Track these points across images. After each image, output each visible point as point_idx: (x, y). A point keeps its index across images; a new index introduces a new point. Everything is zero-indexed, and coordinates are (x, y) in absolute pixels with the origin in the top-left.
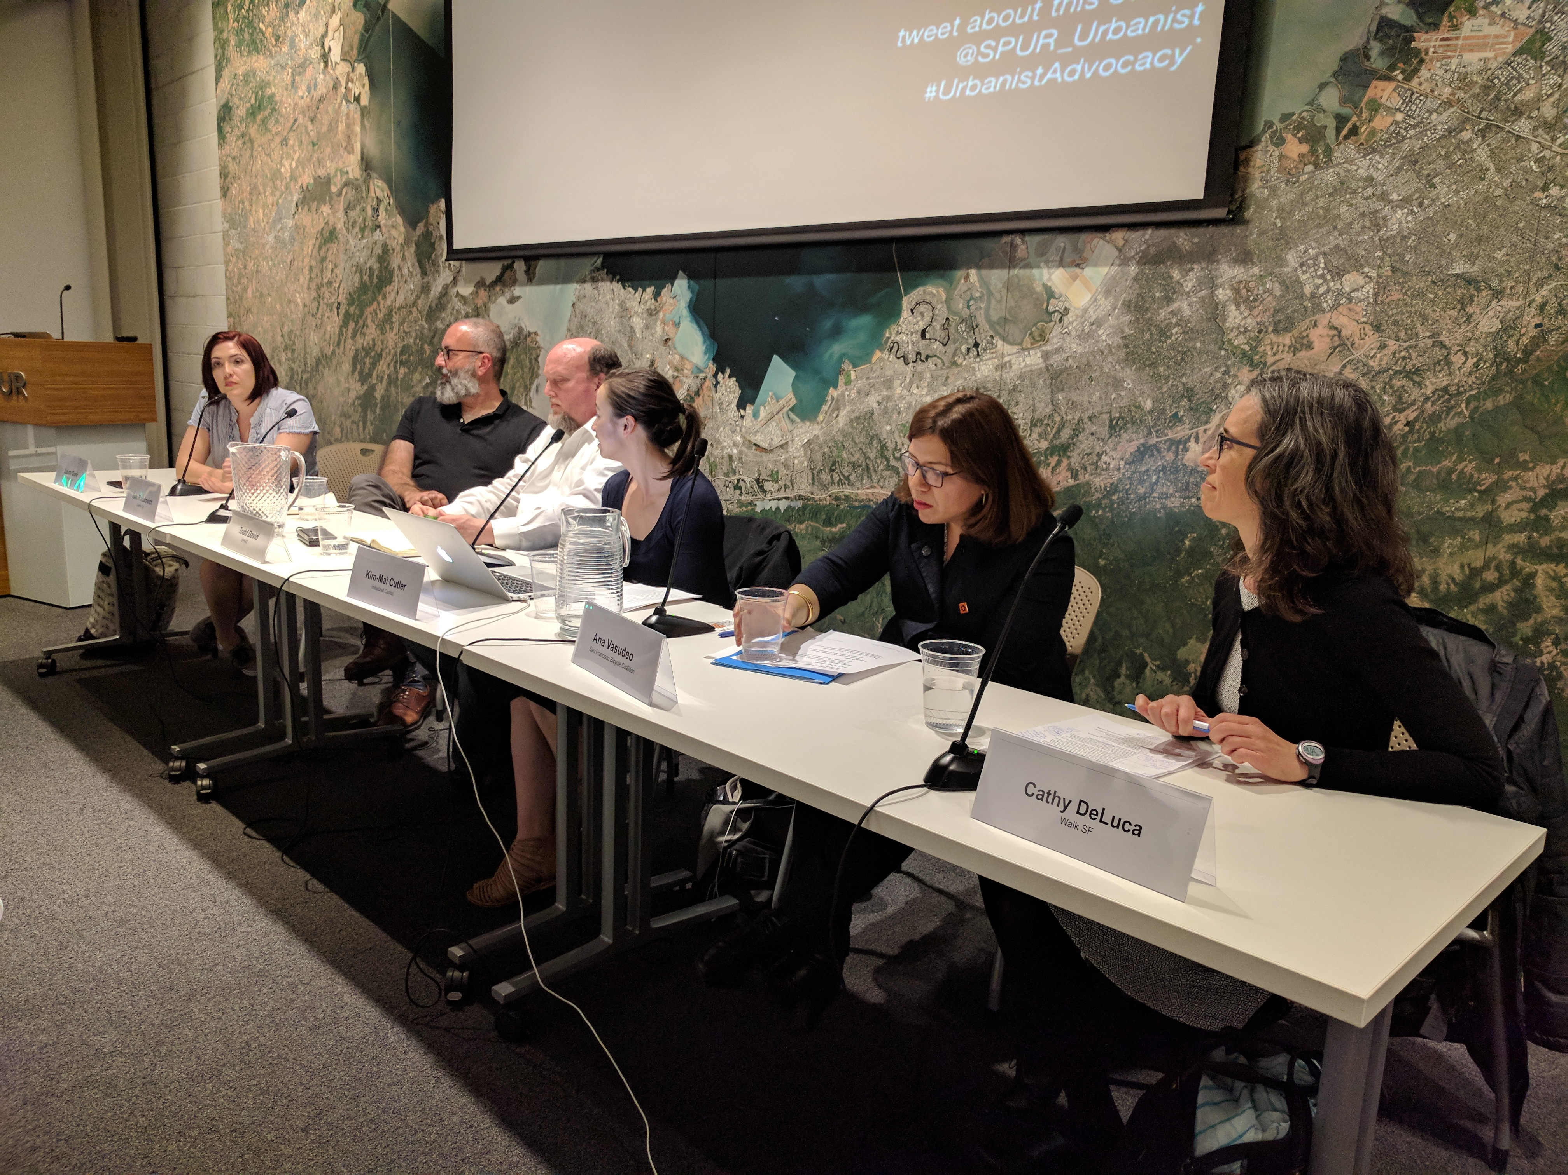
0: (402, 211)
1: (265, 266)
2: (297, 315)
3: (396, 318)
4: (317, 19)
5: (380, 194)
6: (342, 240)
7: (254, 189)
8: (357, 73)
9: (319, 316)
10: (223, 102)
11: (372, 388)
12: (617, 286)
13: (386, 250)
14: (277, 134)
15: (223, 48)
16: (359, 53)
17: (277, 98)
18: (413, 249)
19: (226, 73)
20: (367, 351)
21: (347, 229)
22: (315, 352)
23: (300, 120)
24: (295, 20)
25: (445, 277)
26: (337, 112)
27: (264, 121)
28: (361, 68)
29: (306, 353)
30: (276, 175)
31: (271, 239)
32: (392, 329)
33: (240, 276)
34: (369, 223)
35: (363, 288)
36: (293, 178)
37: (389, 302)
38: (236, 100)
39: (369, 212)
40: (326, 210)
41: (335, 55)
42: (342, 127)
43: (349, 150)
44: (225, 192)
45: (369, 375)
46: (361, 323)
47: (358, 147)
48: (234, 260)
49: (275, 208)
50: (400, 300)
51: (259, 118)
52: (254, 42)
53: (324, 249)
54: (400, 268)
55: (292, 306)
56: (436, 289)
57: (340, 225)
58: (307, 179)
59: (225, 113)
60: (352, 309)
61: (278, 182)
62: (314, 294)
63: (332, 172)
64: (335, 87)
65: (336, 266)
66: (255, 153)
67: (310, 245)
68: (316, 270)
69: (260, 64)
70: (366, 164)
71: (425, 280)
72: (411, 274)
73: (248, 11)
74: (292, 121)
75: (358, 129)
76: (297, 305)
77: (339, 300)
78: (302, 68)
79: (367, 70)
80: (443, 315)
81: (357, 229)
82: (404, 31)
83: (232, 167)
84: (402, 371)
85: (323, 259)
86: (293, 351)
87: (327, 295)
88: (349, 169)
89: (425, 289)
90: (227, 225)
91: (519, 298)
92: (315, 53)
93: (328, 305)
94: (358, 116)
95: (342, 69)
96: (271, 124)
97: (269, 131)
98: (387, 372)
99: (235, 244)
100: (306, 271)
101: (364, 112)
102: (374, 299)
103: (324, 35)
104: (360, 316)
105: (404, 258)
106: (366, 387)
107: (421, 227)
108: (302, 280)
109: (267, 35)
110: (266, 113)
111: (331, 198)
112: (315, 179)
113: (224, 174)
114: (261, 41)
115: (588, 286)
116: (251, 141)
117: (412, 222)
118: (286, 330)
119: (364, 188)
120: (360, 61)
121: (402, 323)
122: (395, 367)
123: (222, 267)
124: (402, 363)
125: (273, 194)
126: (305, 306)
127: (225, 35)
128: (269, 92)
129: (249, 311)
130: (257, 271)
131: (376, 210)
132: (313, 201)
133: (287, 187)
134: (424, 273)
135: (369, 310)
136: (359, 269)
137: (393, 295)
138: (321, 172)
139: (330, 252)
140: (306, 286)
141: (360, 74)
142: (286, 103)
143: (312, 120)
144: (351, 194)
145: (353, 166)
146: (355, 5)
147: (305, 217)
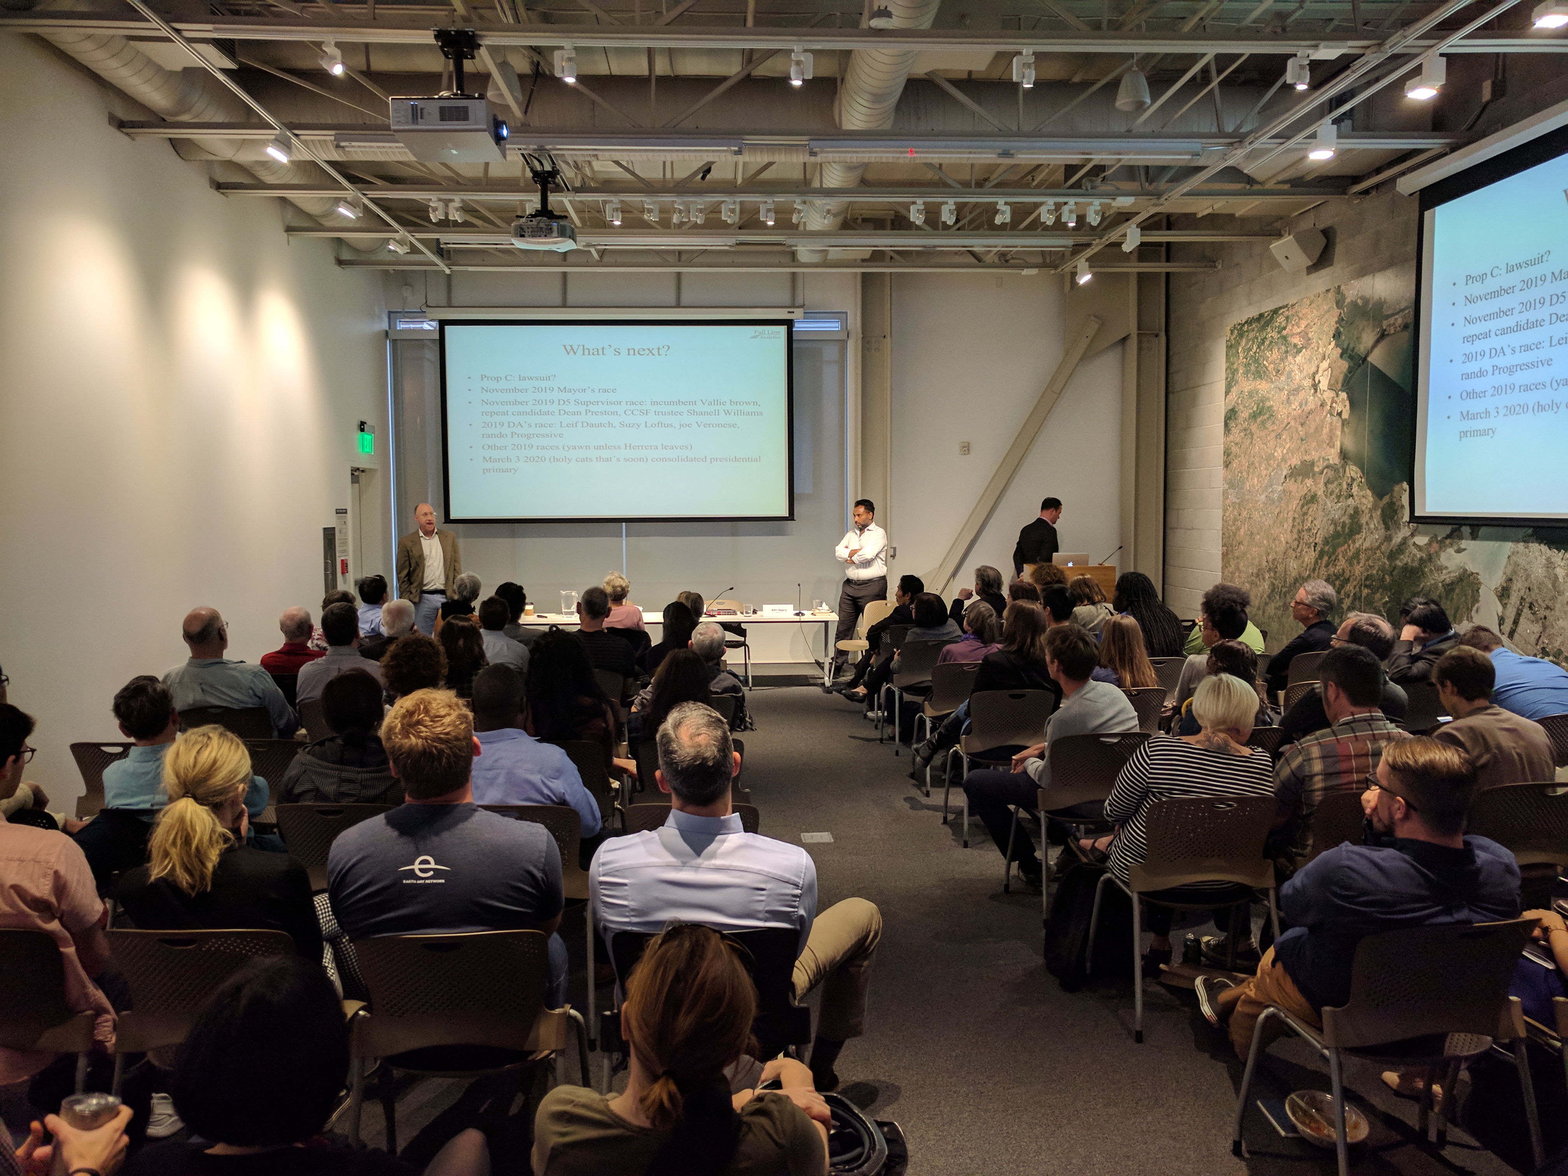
0: (1372, 487)
1: (1256, 515)
2: (1281, 548)
3: (1362, 556)
4: (1310, 362)
5: (1353, 474)
6: (1321, 502)
7: (1251, 464)
8: (1341, 398)
9: (1299, 550)
10: (1230, 407)
12: (1544, 548)
13: (1357, 513)
14: (1273, 431)
15: (1233, 374)
16: (1343, 385)
17: (1275, 408)
18: (1379, 512)
19: (1234, 390)
20: (1338, 575)
21: (1326, 496)
22: (1294, 574)
23: (1292, 423)
24: (1293, 361)
25: (1405, 532)
26: (1323, 421)
27: (1263, 423)
28: (1343, 395)
29: (1286, 574)
30: (1270, 457)
31: (1263, 497)
32: (1358, 563)
33: (1235, 520)
34: (1344, 493)
35: (1337, 535)
36: (1284, 460)
37: (1357, 545)
38: (1241, 407)
39: (1345, 486)
40: (1309, 482)
41: (1324, 385)
42: (1326, 431)
43: (1331, 445)
44: (1227, 465)
46: (1333, 558)
47: (1338, 444)
48: (1231, 509)
49: (1267, 478)
50: (1367, 545)
51: (1259, 420)
52: (1258, 372)
53: (1306, 507)
54: (1367, 524)
55: (1277, 542)
56: (1397, 539)
57: (1320, 493)
58: (1295, 461)
59: (1231, 415)
60: (1326, 548)
61: (1272, 462)
62: (1295, 536)
63: (1316, 459)
64: (1322, 405)
65: (1315, 519)
66: (1254, 442)
67: (1294, 504)
68: (1297, 521)
69: (1263, 386)
70: (1344, 455)
71: (1389, 532)
72: (1376, 529)
73: (1255, 353)
74: (1284, 425)
75: (1339, 433)
76: (1281, 542)
77: (1317, 541)
78: (1297, 390)
79: (1348, 397)
80: (1402, 557)
81: (1334, 496)
82: (1379, 375)
83: (1234, 449)
84: (1366, 591)
85: (1305, 514)
86: (1276, 572)
87: (1306, 537)
88: (1330, 458)
89: (1388, 539)
90: (1227, 486)
91: (1464, 550)
92: (1307, 383)
93: (1307, 544)
94: (1339, 424)
95: (1328, 395)
96: (1268, 425)
97: (1267, 429)
98: (1353, 591)
99: (1232, 498)
100: (1290, 521)
101: (1344, 423)
102: (1346, 542)
103: (1315, 374)
104: (1334, 553)
105: (1371, 517)
107: (1386, 499)
108: (1285, 526)
109: (1270, 369)
110: (1266, 417)
111: (1314, 475)
112: (1302, 462)
113: (1227, 453)
114: (1264, 372)
115: (1521, 546)
116: (1252, 434)
117: (1379, 494)
119: (1341, 470)
120: (1343, 391)
121: (1368, 560)
122: (1360, 588)
123: (1219, 513)
124: (1366, 586)
125: (1266, 469)
126: (1287, 543)
127: (1235, 366)
128: (1268, 404)
130: (1250, 518)
131: (1350, 485)
132: (1299, 475)
133: (1278, 465)
134: (1387, 528)
135: (1340, 550)
136: (1334, 522)
137: (1361, 541)
138: (1307, 458)
139: (1311, 510)
140: (1289, 530)
141: (1343, 399)
142: (1282, 412)
143: (1302, 425)
144: (1330, 474)
145: (1333, 456)
146: (1341, 356)
147: (1291, 485)
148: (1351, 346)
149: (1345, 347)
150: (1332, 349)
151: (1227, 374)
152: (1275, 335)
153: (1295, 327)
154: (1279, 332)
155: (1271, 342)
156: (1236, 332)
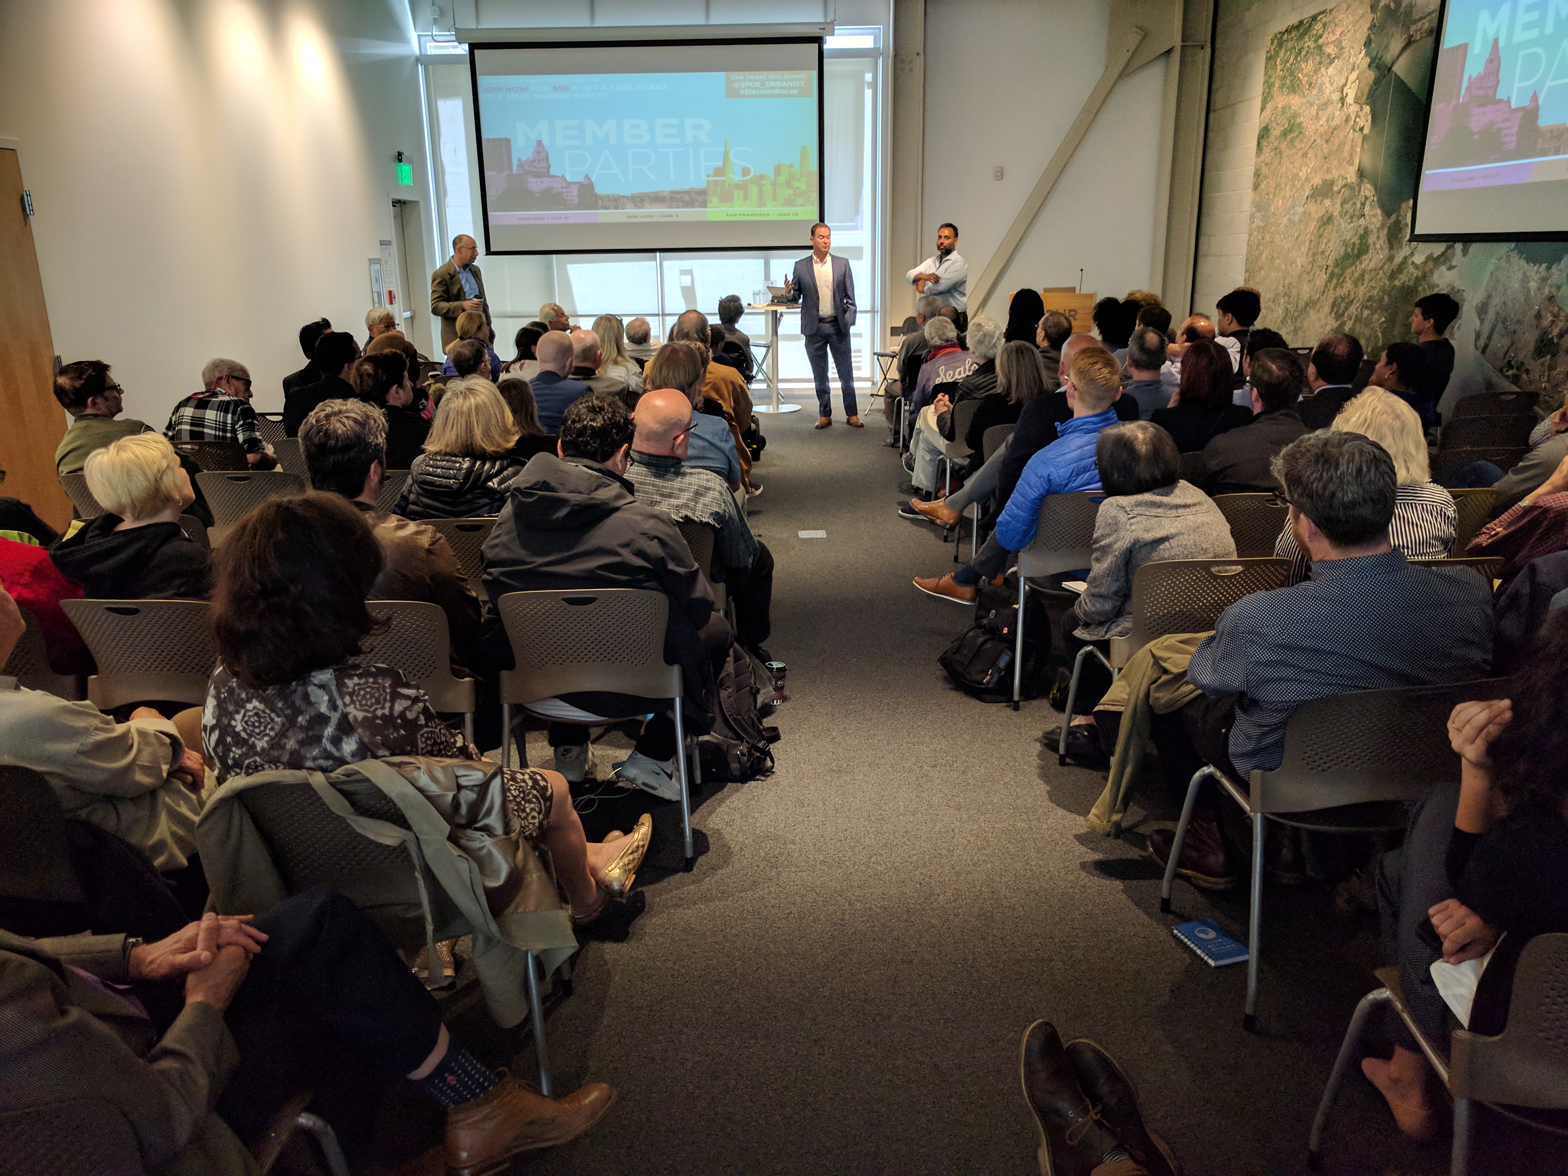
0: (1382, 206)
1: (1277, 239)
2: (1297, 272)
3: (1367, 277)
4: (1341, 73)
5: (1368, 193)
6: (1336, 223)
7: (1278, 185)
8: (1364, 112)
9: (1312, 273)
10: (1263, 126)
11: (1343, 324)
12: (1523, 262)
13: (1367, 231)
14: (1300, 149)
15: (1270, 88)
16: (1367, 99)
17: (1304, 125)
18: (1385, 231)
19: (1269, 106)
20: (1343, 298)
21: (1341, 216)
22: (1305, 297)
23: (1318, 141)
24: (1325, 73)
25: (1405, 251)
26: (1346, 137)
27: (1292, 140)
28: (1367, 109)
29: (1298, 298)
30: (1296, 177)
31: (1285, 220)
32: (1363, 284)
33: (1259, 245)
34: (1357, 213)
35: (1346, 256)
36: (1307, 180)
37: (1363, 266)
38: (1274, 125)
39: (1359, 205)
40: (1327, 202)
41: (1350, 99)
42: (1347, 147)
43: (1350, 163)
44: (1256, 187)
45: (1343, 315)
46: (1341, 280)
47: (1357, 161)
48: (1255, 233)
49: (1291, 199)
50: (1372, 266)
51: (1289, 138)
52: (1293, 86)
53: (1322, 229)
54: (1374, 244)
55: (1293, 266)
56: (1398, 259)
57: (1336, 213)
58: (1317, 181)
59: (1264, 133)
60: (1336, 270)
61: (1296, 182)
62: (1310, 259)
63: (1336, 177)
64: (1347, 120)
65: (1329, 241)
66: (1282, 161)
67: (1313, 225)
68: (1313, 243)
69: (1295, 101)
70: (1361, 173)
71: (1392, 252)
72: (1382, 248)
73: (1291, 64)
74: (1311, 143)
75: (1359, 150)
76: (1297, 266)
77: (1329, 263)
78: (1325, 105)
79: (1371, 110)
80: (1400, 276)
81: (1348, 216)
82: (1401, 86)
83: (1264, 170)
84: (1366, 313)
85: (1321, 236)
86: (1290, 297)
87: (1320, 260)
88: (1348, 176)
89: (1391, 258)
90: (1254, 210)
91: (1455, 266)
92: (1336, 96)
93: (1319, 267)
94: (1360, 141)
95: (1354, 108)
96: (1297, 143)
97: (1295, 147)
98: (1355, 313)
99: (1258, 222)
100: (1307, 244)
101: (1365, 138)
102: (1354, 263)
103: (1345, 85)
104: (1341, 275)
105: (1378, 238)
106: (1339, 323)
107: (1394, 216)
108: (1303, 249)
109: (1303, 82)
110: (1295, 134)
111: (1333, 194)
112: (1323, 182)
113: (1257, 175)
114: (1298, 85)
116: (1281, 153)
117: (1387, 214)
118: (1287, 282)
119: (1357, 189)
120: (1367, 104)
121: (1371, 281)
122: (1361, 310)
123: (1245, 237)
124: (1367, 307)
125: (1291, 190)
126: (1302, 266)
127: (1272, 80)
128: (1298, 120)
129: (1261, 268)
130: (1272, 242)
131: (1363, 204)
132: (1319, 196)
133: (1302, 186)
134: (1391, 247)
135: (1348, 271)
136: (1345, 243)
137: (1367, 261)
138: (1329, 177)
139: (1326, 231)
140: (1305, 253)
141: (1366, 113)
142: (1310, 127)
143: (1327, 141)
144: (1346, 192)
145: (1351, 176)
146: (1369, 66)
147: (1312, 207)
148: (1379, 56)
149: (1374, 55)
150: (1361, 59)
151: (1264, 89)
152: (1311, 44)
153: (1331, 35)
154: (1316, 41)
155: (1308, 52)
156: (1276, 41)
